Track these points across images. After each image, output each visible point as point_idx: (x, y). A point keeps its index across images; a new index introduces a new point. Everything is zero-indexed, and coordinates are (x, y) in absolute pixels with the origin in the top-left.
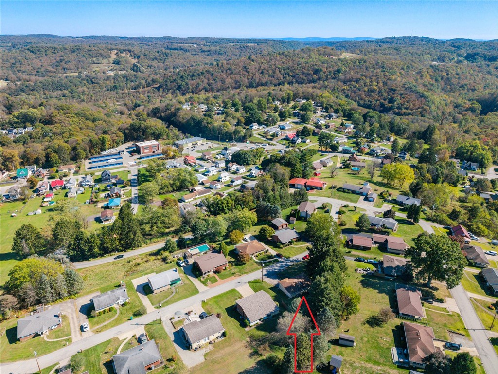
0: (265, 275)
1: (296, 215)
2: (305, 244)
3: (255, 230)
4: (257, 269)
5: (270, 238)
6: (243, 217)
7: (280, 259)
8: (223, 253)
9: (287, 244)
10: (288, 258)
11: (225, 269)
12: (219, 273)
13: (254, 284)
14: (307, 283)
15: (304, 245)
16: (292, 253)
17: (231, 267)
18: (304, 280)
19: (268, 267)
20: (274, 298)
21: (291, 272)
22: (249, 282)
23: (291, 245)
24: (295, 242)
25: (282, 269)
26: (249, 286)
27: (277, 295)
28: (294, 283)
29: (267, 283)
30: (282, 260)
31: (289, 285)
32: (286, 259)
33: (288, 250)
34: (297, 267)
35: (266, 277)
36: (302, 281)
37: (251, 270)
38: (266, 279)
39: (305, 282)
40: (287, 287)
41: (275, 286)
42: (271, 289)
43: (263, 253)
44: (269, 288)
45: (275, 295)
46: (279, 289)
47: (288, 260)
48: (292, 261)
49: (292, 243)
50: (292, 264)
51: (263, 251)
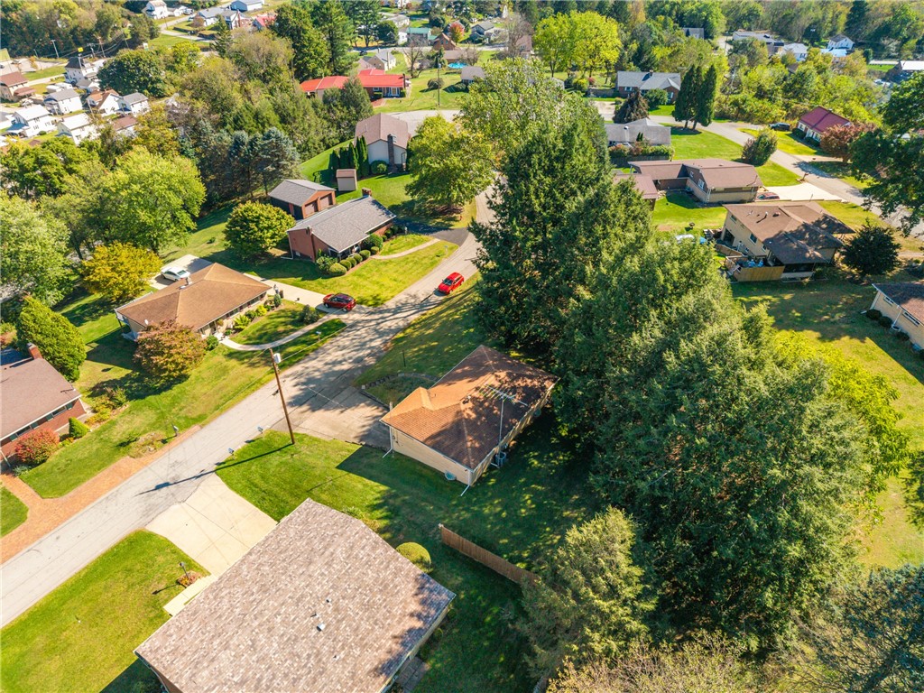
0: (297, 402)
1: (356, 160)
2: (422, 241)
3: (209, 238)
4: (253, 386)
5: (278, 253)
6: (132, 181)
7: (346, 318)
8: (45, 354)
9: (354, 255)
10: (376, 304)
11: (73, 433)
12: (32, 464)
13: (255, 466)
14: (520, 383)
15: (421, 247)
16: (387, 282)
17: (109, 414)
18: (503, 374)
19: (300, 360)
20: (384, 514)
21: (416, 357)
22: (224, 463)
23: (374, 257)
24: (384, 241)
25: (368, 355)
26: (227, 484)
27: (394, 491)
28: (464, 403)
29: (319, 436)
30: (356, 317)
31: (443, 423)
32: (371, 309)
33: (369, 275)
34: (431, 331)
35: (305, 407)
36: (500, 381)
37: (222, 401)
38: (306, 418)
39: (512, 381)
40: (439, 434)
41: (364, 443)
42: (350, 471)
43: (265, 310)
44: (338, 467)
45: (382, 493)
46: (388, 458)
47: (381, 312)
48: (395, 313)
49: (373, 248)
50: (401, 324)
51: (261, 303)
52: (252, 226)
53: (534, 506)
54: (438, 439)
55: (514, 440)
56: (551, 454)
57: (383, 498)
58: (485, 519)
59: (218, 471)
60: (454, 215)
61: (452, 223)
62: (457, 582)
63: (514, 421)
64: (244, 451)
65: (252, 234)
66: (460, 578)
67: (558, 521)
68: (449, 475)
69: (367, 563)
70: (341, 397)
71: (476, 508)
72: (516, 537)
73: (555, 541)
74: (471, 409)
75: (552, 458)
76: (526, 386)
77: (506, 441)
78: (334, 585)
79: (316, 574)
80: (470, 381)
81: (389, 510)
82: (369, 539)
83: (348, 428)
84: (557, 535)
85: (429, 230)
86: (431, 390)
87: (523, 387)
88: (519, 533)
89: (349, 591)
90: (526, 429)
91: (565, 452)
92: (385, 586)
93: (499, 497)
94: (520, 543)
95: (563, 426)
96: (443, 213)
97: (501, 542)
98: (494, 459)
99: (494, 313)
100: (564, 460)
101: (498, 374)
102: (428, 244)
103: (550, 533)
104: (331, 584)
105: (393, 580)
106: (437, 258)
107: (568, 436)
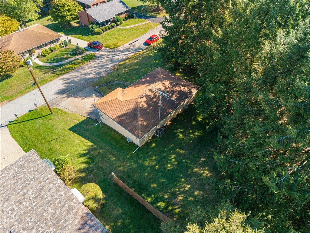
2: (143, 22)
3: (48, 18)
7: (97, 53)
9: (108, 24)
10: (114, 48)
13: (28, 125)
14: (177, 88)
15: (141, 24)
18: (167, 83)
19: (69, 72)
20: (86, 160)
21: (126, 73)
22: (13, 121)
23: (117, 27)
24: (124, 20)
25: (104, 71)
26: (11, 133)
27: (95, 146)
28: (141, 98)
29: (67, 111)
30: (103, 53)
31: (127, 109)
32: (110, 50)
33: (113, 35)
34: (137, 61)
35: (65, 95)
36: (165, 87)
37: (24, 89)
38: (63, 101)
39: (172, 87)
40: (123, 115)
41: (88, 117)
42: (75, 132)
43: (59, 47)
44: (69, 129)
45: (89, 147)
46: (98, 126)
47: (115, 52)
48: (122, 52)
49: (117, 23)
50: (124, 57)
51: (58, 44)
52: (61, 9)
53: (176, 163)
54: (122, 118)
55: (170, 121)
56: (191, 131)
57: (88, 150)
58: (144, 169)
59: (9, 126)
60: (160, 12)
61: (158, 15)
62: (118, 213)
63: (170, 110)
64: (26, 116)
65: (61, 13)
66: (121, 210)
67: (190, 174)
68: (129, 139)
69: (49, 202)
70: (84, 91)
71: (141, 162)
72: (162, 183)
73: (187, 189)
74: (145, 102)
75: (191, 133)
76: (181, 90)
77: (165, 122)
78: (19, 218)
79: (8, 210)
80: (147, 86)
81: (89, 158)
82: (55, 184)
83: (83, 108)
84: (188, 184)
85: (147, 18)
86: (126, 90)
87: (178, 91)
88: (164, 180)
89: (30, 224)
90: (179, 115)
91: (199, 131)
92: (58, 220)
93: (155, 156)
94: (164, 187)
95: (200, 115)
96: (154, 11)
97: (152, 186)
98: (156, 132)
99: (169, 51)
100: (198, 135)
101: (164, 82)
102: (145, 23)
103: (184, 182)
104: (17, 218)
105: (65, 216)
106: (148, 29)
107: (202, 121)
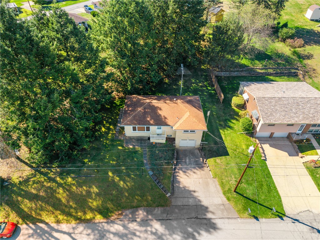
0: (209, 225)
27: (219, 127)
38: (215, 206)
42: (225, 148)
44: (228, 155)
45: (223, 130)
81: (227, 123)
83: (202, 178)
